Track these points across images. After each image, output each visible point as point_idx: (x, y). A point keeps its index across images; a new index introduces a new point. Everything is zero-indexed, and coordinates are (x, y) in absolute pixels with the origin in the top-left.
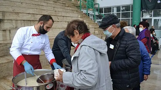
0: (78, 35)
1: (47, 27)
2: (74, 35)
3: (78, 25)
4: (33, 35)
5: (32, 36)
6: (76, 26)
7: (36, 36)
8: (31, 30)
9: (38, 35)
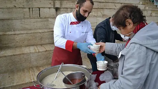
0: (132, 25)
1: (84, 10)
2: (126, 26)
3: (131, 12)
4: (72, 23)
5: (70, 24)
6: (128, 14)
7: (75, 24)
8: (69, 17)
9: (78, 23)
